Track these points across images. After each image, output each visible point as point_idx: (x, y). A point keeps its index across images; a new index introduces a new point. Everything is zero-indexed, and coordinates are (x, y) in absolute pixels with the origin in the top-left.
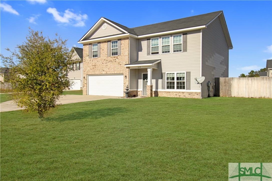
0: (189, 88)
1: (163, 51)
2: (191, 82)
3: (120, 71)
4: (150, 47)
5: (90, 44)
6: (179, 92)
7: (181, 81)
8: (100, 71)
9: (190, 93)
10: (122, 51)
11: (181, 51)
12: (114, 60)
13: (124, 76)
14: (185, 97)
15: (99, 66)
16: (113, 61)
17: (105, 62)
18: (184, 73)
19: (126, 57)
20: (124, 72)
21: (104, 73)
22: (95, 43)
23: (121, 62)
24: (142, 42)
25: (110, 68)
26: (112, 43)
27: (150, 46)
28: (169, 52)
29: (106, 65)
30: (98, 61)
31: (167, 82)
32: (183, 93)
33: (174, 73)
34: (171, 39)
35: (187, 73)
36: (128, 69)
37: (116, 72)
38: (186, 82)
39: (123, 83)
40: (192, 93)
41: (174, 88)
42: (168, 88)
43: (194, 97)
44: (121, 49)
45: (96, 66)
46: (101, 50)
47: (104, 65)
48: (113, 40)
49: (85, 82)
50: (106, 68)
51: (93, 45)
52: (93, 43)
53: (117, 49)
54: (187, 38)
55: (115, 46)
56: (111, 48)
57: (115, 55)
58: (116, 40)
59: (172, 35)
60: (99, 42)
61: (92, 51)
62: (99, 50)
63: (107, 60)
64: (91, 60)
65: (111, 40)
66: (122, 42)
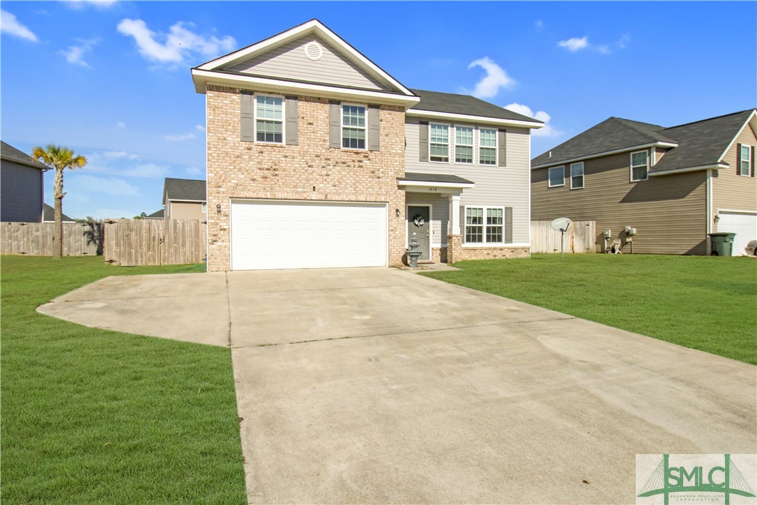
0: (509, 240)
1: (458, 157)
2: (513, 227)
3: (378, 194)
4: (428, 143)
5: (247, 91)
6: (495, 249)
7: (494, 225)
8: (299, 190)
9: (513, 250)
10: (384, 141)
11: (494, 163)
12: (354, 161)
13: (390, 211)
14: (504, 258)
15: (293, 173)
16: (352, 164)
17: (318, 161)
18: (501, 209)
19: (396, 159)
20: (391, 198)
21: (314, 196)
22: (270, 93)
23: (381, 170)
25: (340, 183)
26: (346, 109)
27: (427, 139)
28: (470, 161)
29: (324, 172)
30: (286, 157)
31: (468, 228)
32: (501, 249)
33: (482, 209)
34: (476, 134)
35: (506, 208)
36: (403, 192)
37: (362, 198)
38: (506, 226)
39: (387, 228)
40: (516, 249)
42: (468, 239)
43: (520, 256)
44: (378, 135)
45: (277, 173)
46: (304, 124)
47: (314, 171)
48: (349, 102)
49: (221, 224)
50: (325, 182)
51: (260, 100)
52: (260, 92)
53: (363, 130)
54: (505, 140)
55: (354, 121)
56: (342, 126)
57: (354, 145)
58: (360, 103)
59: (477, 125)
60: (293, 96)
61: (256, 117)
62: (293, 119)
63: (329, 159)
64: (250, 149)
65: (344, 101)
66: (384, 114)
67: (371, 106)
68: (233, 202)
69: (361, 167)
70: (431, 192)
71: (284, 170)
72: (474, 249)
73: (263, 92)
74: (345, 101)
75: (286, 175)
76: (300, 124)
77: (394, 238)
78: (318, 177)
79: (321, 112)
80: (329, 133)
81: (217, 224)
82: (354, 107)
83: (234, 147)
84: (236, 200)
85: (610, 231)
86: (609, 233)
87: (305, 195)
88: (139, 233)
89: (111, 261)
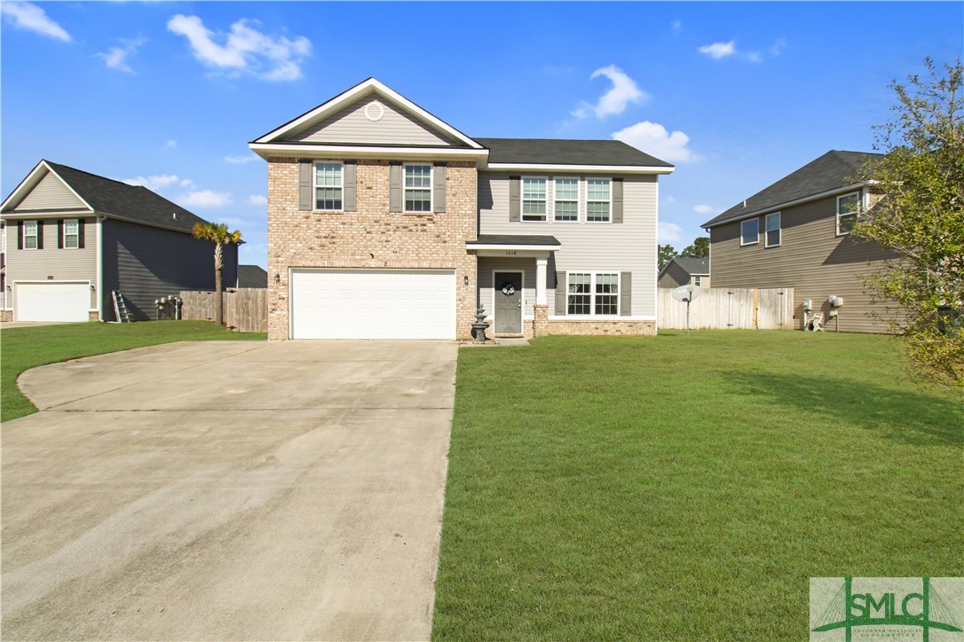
0: (627, 312)
1: (558, 215)
2: (632, 296)
3: (444, 260)
4: (519, 200)
5: (306, 160)
6: (606, 322)
7: (606, 294)
8: (357, 257)
9: (631, 324)
10: (451, 201)
11: (606, 219)
12: (416, 225)
13: (458, 278)
14: (618, 334)
15: (351, 240)
16: (414, 228)
17: (377, 227)
18: (617, 275)
19: (465, 220)
20: (459, 264)
21: (373, 263)
22: (329, 159)
23: (448, 233)
24: (492, 182)
25: (401, 249)
26: (409, 169)
27: (519, 196)
28: (574, 218)
29: (384, 238)
30: (343, 224)
31: (571, 297)
32: (614, 323)
33: (590, 275)
34: (582, 187)
35: (623, 274)
36: (474, 258)
37: (425, 265)
38: (622, 295)
39: (455, 297)
40: (636, 323)
41: (587, 311)
42: (571, 311)
43: (641, 332)
44: (444, 195)
45: (334, 240)
46: (362, 188)
47: (373, 238)
48: (411, 161)
49: (280, 293)
50: (385, 249)
51: (319, 167)
52: (319, 159)
53: (429, 191)
54: (622, 191)
55: (418, 182)
56: (404, 187)
57: (418, 208)
58: (425, 161)
59: (583, 176)
60: (352, 161)
61: (315, 186)
62: (352, 184)
63: (389, 224)
64: (308, 218)
65: (406, 161)
66: (452, 172)
67: (437, 164)
68: (294, 271)
69: (425, 231)
70: (508, 256)
71: (342, 238)
72: (578, 323)
73: (322, 159)
74: (408, 161)
75: (344, 243)
76: (359, 189)
77: (462, 308)
78: (377, 243)
79: (381, 174)
80: (390, 197)
81: (276, 293)
82: (417, 166)
83: (293, 217)
84: (296, 269)
85: (810, 301)
86: (810, 304)
87: (363, 263)
88: (255, 302)
89: (232, 328)
